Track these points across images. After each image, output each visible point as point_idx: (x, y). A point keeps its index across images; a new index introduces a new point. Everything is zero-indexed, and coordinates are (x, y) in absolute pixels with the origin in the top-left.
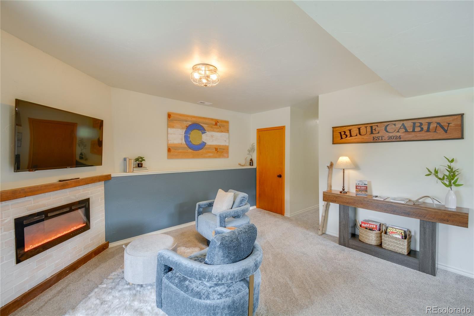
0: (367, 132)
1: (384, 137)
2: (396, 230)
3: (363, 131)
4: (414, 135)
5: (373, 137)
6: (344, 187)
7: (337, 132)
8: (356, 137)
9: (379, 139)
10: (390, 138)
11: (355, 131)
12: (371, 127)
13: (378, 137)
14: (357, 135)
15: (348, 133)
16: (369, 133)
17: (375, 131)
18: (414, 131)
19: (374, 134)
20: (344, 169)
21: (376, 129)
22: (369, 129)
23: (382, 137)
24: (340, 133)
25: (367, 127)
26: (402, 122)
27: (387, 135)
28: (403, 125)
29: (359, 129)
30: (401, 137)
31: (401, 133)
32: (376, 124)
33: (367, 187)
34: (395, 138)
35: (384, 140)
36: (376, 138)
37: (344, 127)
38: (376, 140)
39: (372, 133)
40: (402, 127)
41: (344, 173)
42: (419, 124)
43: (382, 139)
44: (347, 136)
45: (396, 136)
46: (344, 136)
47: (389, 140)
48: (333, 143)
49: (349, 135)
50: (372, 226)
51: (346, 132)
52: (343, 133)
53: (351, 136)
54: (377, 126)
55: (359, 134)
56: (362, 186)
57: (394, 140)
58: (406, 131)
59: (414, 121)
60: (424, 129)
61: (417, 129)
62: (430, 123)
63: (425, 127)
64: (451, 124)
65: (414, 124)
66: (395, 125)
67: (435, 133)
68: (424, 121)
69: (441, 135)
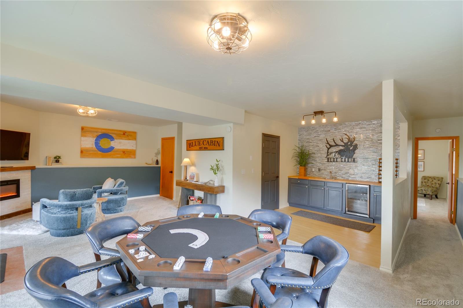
1: (203, 147)
3: (196, 143)
4: (211, 147)
6: (186, 177)
7: (188, 143)
8: (195, 147)
10: (205, 148)
12: (199, 142)
18: (211, 145)
20: (187, 166)
26: (208, 139)
28: (208, 141)
30: (207, 148)
31: (207, 146)
35: (203, 149)
36: (201, 148)
39: (199, 145)
40: (208, 143)
44: (191, 146)
48: (187, 150)
51: (191, 143)
53: (193, 146)
54: (201, 141)
56: (192, 176)
57: (205, 150)
58: (209, 145)
59: (211, 140)
60: (214, 144)
61: (212, 144)
62: (215, 141)
63: (214, 143)
64: (220, 142)
65: (211, 141)
66: (206, 141)
67: (216, 146)
68: (214, 140)
69: (218, 147)
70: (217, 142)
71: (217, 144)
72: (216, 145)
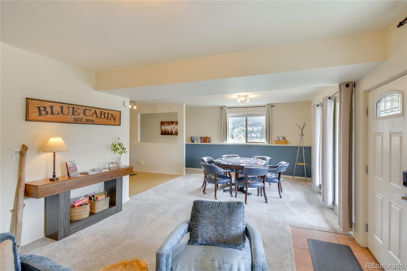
0: (70, 112)
1: (83, 119)
2: (100, 195)
3: (65, 110)
4: (101, 120)
5: (75, 118)
6: (54, 173)
7: (34, 105)
8: (58, 116)
9: (79, 121)
10: (87, 120)
11: (57, 109)
12: (73, 108)
13: (78, 119)
14: (59, 114)
15: (49, 110)
16: (71, 113)
17: (76, 112)
18: (101, 117)
19: (75, 115)
20: (54, 153)
21: (77, 111)
22: (71, 110)
23: (81, 119)
24: (39, 108)
25: (69, 108)
26: (95, 109)
27: (85, 118)
28: (95, 111)
29: (62, 108)
30: (94, 121)
31: (94, 118)
32: (78, 107)
33: (76, 166)
34: (90, 121)
35: (82, 122)
36: (77, 120)
37: (45, 102)
38: (77, 121)
39: (73, 114)
40: (95, 113)
41: (54, 156)
42: (104, 113)
43: (81, 121)
44: (47, 113)
45: (91, 120)
46: (43, 113)
47: (86, 123)
48: (26, 120)
49: (50, 113)
50: (85, 201)
51: (47, 108)
52: (42, 109)
53: (52, 113)
54: (78, 108)
55: (62, 114)
56: (73, 167)
57: (89, 123)
58: (97, 117)
59: (101, 110)
60: (106, 117)
61: (103, 116)
62: (108, 114)
63: (106, 115)
64: (116, 116)
65: (101, 112)
66: (90, 110)
67: (110, 120)
68: (106, 112)
69: (113, 122)
70: (112, 115)
71: (112, 117)
72: (109, 118)
